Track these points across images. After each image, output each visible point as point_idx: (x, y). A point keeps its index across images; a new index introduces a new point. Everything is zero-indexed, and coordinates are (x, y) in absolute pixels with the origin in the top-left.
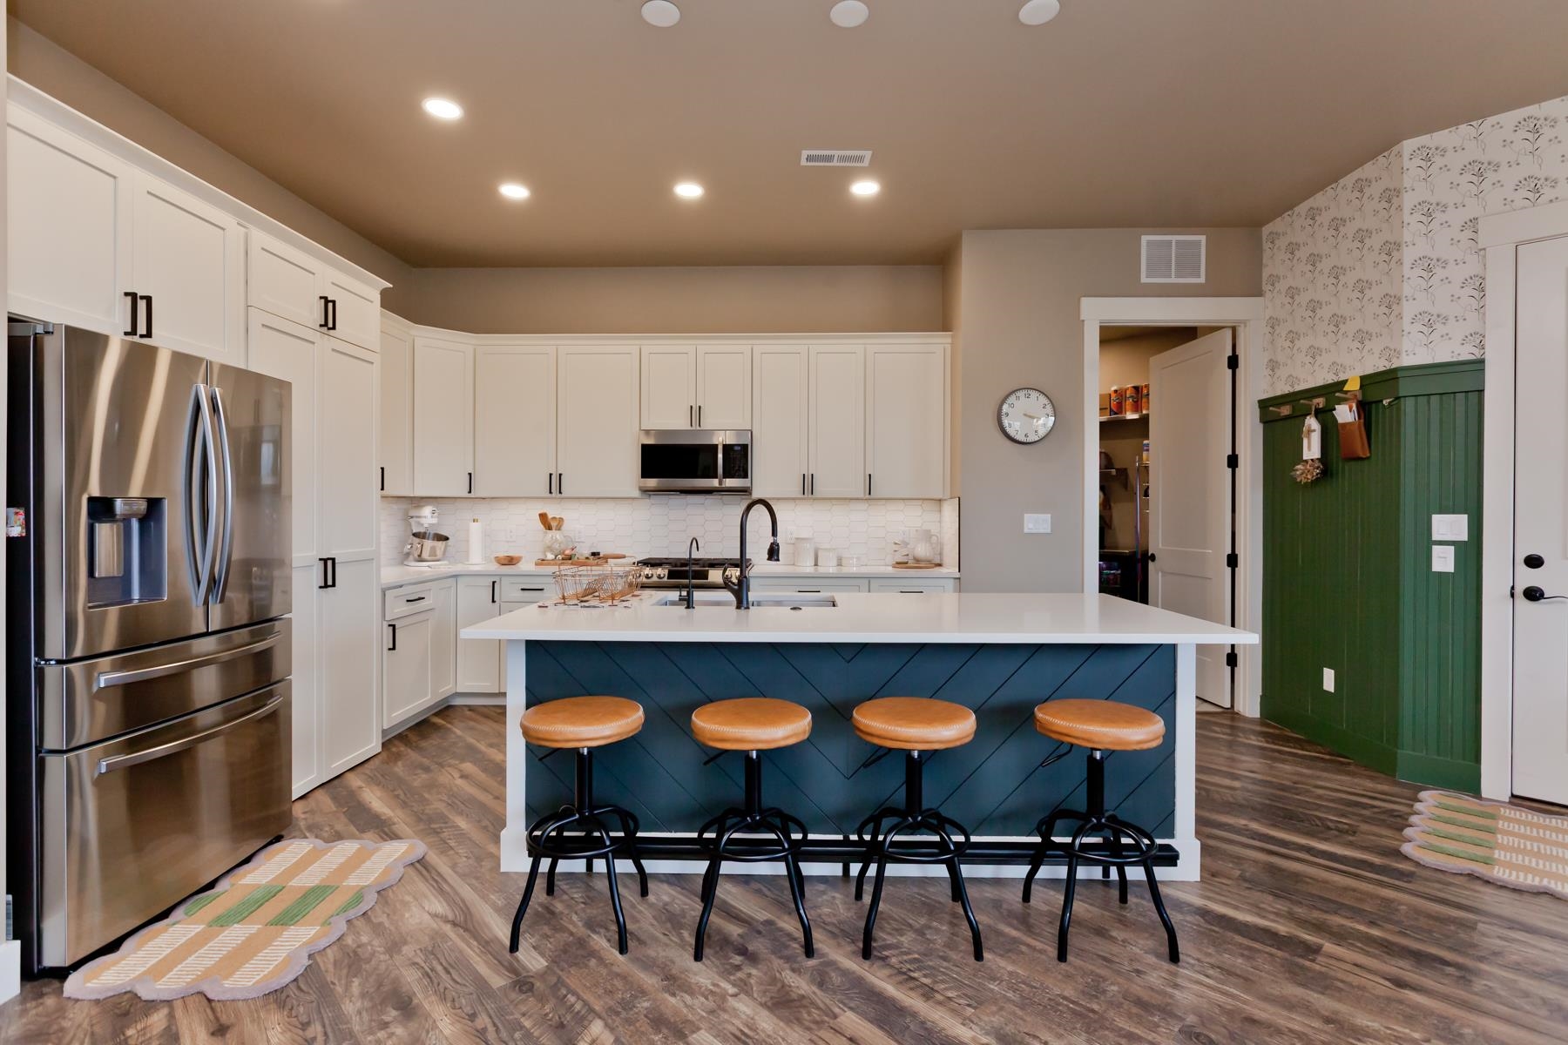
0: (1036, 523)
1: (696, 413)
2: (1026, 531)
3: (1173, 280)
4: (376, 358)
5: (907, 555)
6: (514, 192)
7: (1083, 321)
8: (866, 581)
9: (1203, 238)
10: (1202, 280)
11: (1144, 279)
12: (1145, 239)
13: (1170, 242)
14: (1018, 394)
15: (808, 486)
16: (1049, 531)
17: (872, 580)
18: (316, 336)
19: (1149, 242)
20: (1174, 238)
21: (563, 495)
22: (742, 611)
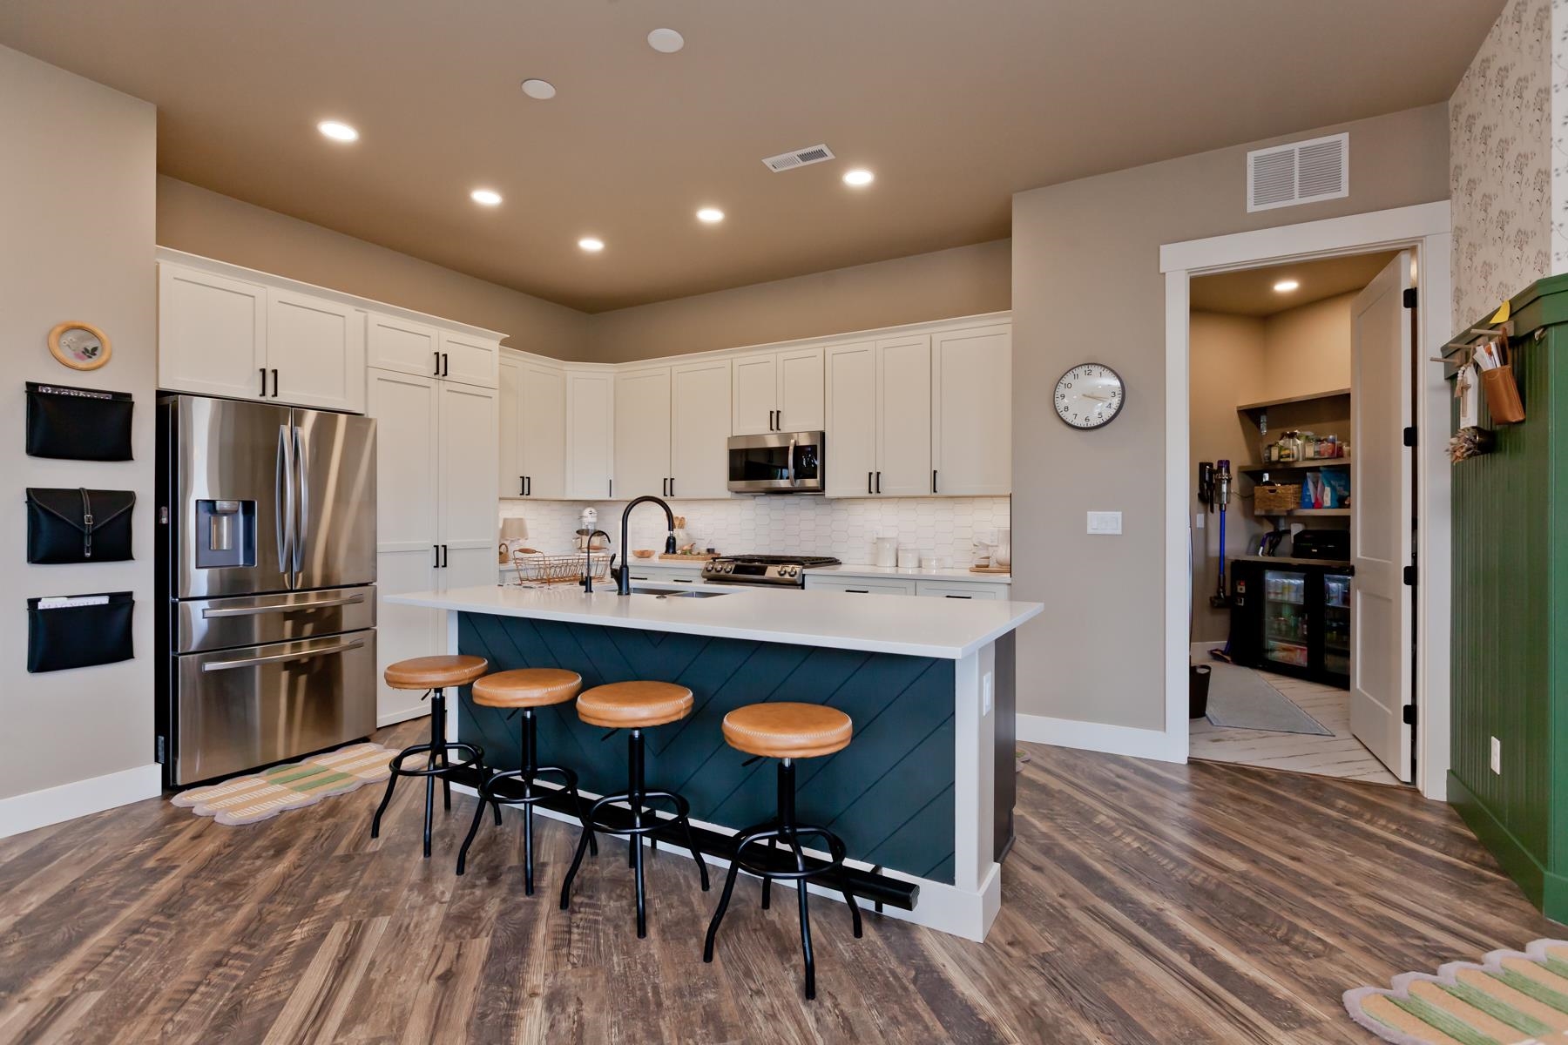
0: (1105, 522)
1: (775, 417)
2: (1090, 531)
3: (1297, 201)
4: (495, 394)
5: (988, 558)
6: (591, 245)
7: (1164, 274)
8: (913, 583)
9: (1344, 138)
10: (1344, 192)
11: (1251, 207)
12: (1251, 156)
13: (1292, 152)
14: (1077, 371)
15: (875, 482)
16: (1119, 532)
17: (918, 583)
18: (432, 383)
19: (1257, 159)
20: (1296, 147)
21: (676, 497)
22: (624, 597)
